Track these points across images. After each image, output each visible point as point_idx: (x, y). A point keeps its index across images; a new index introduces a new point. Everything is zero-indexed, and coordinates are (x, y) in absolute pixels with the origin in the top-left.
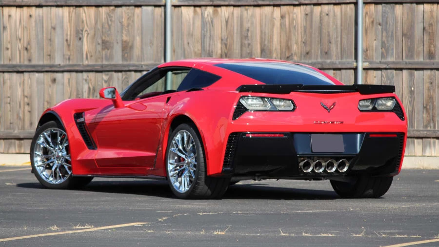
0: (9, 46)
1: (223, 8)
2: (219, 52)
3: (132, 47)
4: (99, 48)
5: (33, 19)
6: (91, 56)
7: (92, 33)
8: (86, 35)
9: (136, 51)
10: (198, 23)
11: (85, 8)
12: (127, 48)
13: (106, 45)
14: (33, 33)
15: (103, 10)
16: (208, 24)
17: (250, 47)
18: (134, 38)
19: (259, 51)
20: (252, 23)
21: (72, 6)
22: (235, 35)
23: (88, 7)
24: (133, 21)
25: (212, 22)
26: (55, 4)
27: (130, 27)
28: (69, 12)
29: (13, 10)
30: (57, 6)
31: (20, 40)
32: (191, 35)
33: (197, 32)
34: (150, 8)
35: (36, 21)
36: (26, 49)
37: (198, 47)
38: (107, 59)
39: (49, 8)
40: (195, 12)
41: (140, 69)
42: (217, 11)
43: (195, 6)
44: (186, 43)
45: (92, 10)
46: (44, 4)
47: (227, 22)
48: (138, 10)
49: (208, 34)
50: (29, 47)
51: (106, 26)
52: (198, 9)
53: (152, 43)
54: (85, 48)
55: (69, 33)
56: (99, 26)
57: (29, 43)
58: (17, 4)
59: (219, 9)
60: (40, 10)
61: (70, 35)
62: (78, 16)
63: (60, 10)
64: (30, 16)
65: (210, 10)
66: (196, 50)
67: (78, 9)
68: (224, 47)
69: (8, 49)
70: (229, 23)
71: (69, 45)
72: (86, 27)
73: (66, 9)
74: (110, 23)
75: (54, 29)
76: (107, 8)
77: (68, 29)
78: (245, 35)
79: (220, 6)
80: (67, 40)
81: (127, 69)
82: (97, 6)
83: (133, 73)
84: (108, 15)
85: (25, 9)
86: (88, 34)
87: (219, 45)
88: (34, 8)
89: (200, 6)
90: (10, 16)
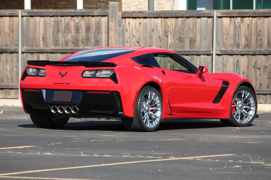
0: (129, 41)
1: (247, 18)
2: (244, 44)
3: (195, 41)
4: (177, 41)
5: (142, 25)
6: (173, 46)
7: (173, 33)
8: (170, 34)
9: (197, 43)
10: (232, 27)
11: (170, 19)
12: (192, 41)
13: (181, 40)
14: (142, 33)
15: (180, 20)
16: (238, 27)
17: (261, 41)
18: (196, 36)
19: (266, 43)
20: (263, 27)
21: (163, 17)
22: (253, 34)
23: (171, 18)
24: (196, 26)
25: (240, 26)
26: (153, 16)
27: (194, 30)
28: (161, 21)
29: (131, 20)
30: (155, 18)
31: (135, 37)
32: (228, 34)
33: (232, 33)
34: (205, 19)
35: (143, 26)
36: (138, 42)
37: (232, 41)
38: (181, 48)
39: (150, 19)
40: (230, 20)
41: (199, 53)
42: (243, 20)
43: (231, 17)
44: (225, 38)
45: (174, 19)
46: (147, 16)
47: (248, 26)
48: (198, 20)
49: (238, 33)
50: (139, 41)
51: (181, 28)
52: (232, 19)
53: (206, 39)
54: (169, 41)
55: (161, 33)
56: (177, 29)
57: (139, 39)
58: (133, 16)
59: (244, 19)
60: (145, 20)
61: (162, 34)
62: (166, 23)
63: (156, 19)
64: (140, 23)
65: (239, 19)
66: (231, 42)
67: (166, 19)
68: (246, 41)
69: (128, 42)
70: (250, 27)
71: (160, 40)
72: (170, 29)
73: (159, 19)
74: (183, 27)
75: (153, 30)
76: (182, 19)
77: (161, 31)
78: (259, 34)
79: (244, 17)
80: (160, 37)
81: (192, 53)
82: (177, 17)
83: (195, 56)
84: (182, 22)
85: (138, 19)
86: (171, 33)
87: (244, 40)
88: (142, 19)
89: (233, 17)
90: (129, 23)
